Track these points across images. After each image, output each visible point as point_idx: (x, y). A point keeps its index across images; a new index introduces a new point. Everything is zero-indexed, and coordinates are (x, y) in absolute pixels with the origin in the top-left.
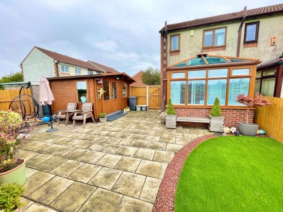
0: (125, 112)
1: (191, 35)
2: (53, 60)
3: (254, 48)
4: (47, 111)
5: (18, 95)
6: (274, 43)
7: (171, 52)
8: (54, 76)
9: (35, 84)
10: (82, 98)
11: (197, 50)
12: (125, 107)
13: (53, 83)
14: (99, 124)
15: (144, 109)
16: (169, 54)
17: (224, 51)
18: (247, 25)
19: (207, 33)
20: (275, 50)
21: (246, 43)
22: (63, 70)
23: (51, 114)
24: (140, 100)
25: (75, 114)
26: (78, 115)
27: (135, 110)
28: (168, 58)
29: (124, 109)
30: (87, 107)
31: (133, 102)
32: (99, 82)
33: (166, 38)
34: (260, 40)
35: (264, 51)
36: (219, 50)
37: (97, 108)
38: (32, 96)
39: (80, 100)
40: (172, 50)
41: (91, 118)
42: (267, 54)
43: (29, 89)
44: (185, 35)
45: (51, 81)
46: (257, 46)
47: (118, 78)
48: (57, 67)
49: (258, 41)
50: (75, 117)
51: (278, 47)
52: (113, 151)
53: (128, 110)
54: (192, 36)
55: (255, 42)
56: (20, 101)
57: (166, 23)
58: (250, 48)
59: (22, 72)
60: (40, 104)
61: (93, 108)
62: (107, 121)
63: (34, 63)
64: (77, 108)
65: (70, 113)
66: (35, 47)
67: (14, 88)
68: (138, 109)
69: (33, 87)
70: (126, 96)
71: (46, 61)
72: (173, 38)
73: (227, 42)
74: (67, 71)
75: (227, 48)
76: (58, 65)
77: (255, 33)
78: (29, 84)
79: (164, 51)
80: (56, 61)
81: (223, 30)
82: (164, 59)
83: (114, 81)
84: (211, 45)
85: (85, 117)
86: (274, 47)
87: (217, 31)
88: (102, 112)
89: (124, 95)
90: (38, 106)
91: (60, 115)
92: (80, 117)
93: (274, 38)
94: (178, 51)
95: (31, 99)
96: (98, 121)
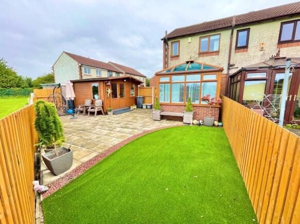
0: (131, 109)
1: (189, 41)
2: (77, 63)
3: (244, 53)
4: (71, 105)
5: (52, 93)
6: (262, 48)
7: (172, 57)
8: (78, 78)
9: (64, 85)
10: (95, 96)
11: (194, 55)
12: (132, 105)
13: (76, 85)
14: (107, 116)
15: (149, 107)
16: (170, 58)
17: (217, 56)
18: (238, 31)
19: (203, 40)
20: (263, 55)
21: (237, 48)
22: (86, 72)
23: (74, 108)
24: (147, 99)
25: (90, 108)
26: (91, 108)
27: (142, 108)
28: (169, 62)
29: (131, 107)
30: (98, 103)
31: (140, 101)
32: (108, 84)
33: (168, 45)
34: (250, 45)
35: (254, 56)
36: (213, 55)
37: (105, 104)
38: (61, 94)
39: (94, 98)
40: (173, 55)
41: (101, 111)
42: (256, 58)
43: (59, 88)
44: (184, 42)
45: (74, 82)
46: (247, 51)
47: (125, 81)
48: (81, 69)
49: (249, 46)
50: (90, 110)
51: (266, 52)
52: (107, 129)
53: (135, 107)
54: (190, 43)
55: (245, 47)
56: (54, 97)
57: (166, 32)
58: (241, 53)
59: (54, 74)
60: (66, 100)
61: (103, 104)
62: (113, 114)
63: (63, 66)
64: (92, 104)
65: (86, 107)
66: (64, 52)
67: (49, 88)
68: (144, 107)
69: (62, 87)
70: (134, 96)
71: (72, 64)
72: (174, 45)
73: (221, 48)
74: (89, 73)
75: (220, 54)
76: (82, 68)
77: (246, 39)
78: (59, 85)
79: (166, 56)
80: (80, 65)
81: (217, 37)
82: (166, 63)
83: (122, 83)
84: (206, 51)
85: (96, 110)
86: (262, 52)
87: (212, 38)
88: (110, 107)
89: (132, 94)
90: (65, 101)
91: (80, 108)
92: (92, 110)
93: (263, 44)
94: (178, 56)
95: (60, 96)
96: (106, 114)
